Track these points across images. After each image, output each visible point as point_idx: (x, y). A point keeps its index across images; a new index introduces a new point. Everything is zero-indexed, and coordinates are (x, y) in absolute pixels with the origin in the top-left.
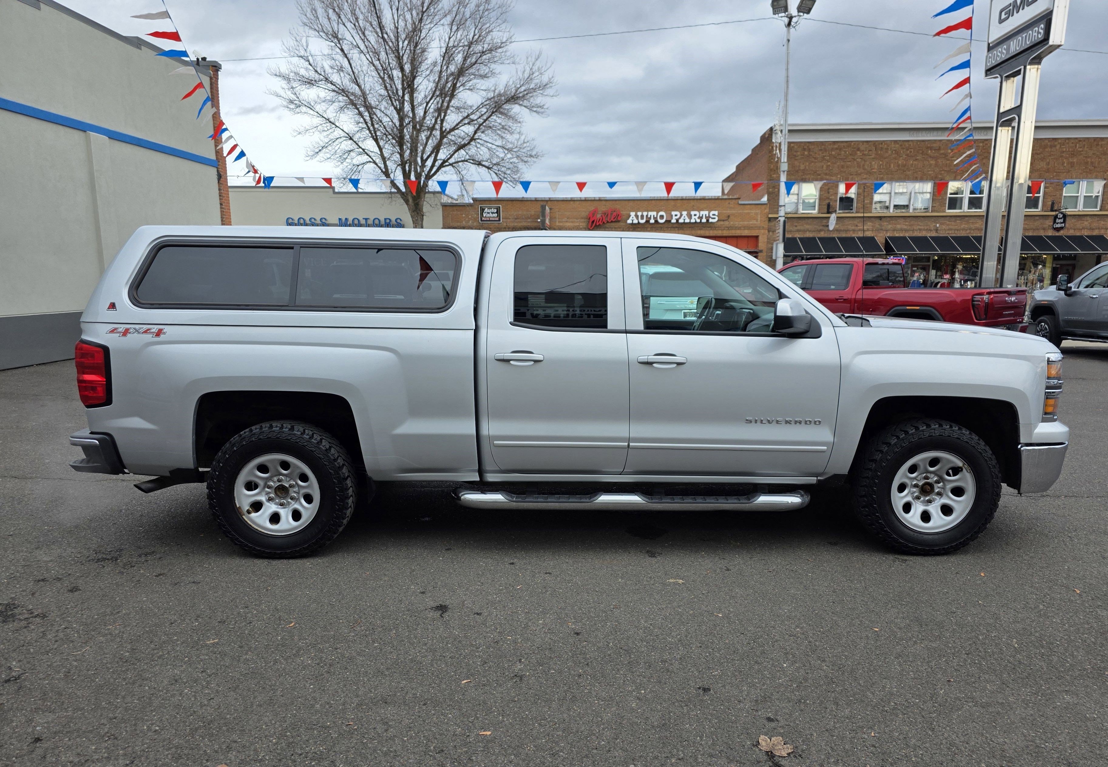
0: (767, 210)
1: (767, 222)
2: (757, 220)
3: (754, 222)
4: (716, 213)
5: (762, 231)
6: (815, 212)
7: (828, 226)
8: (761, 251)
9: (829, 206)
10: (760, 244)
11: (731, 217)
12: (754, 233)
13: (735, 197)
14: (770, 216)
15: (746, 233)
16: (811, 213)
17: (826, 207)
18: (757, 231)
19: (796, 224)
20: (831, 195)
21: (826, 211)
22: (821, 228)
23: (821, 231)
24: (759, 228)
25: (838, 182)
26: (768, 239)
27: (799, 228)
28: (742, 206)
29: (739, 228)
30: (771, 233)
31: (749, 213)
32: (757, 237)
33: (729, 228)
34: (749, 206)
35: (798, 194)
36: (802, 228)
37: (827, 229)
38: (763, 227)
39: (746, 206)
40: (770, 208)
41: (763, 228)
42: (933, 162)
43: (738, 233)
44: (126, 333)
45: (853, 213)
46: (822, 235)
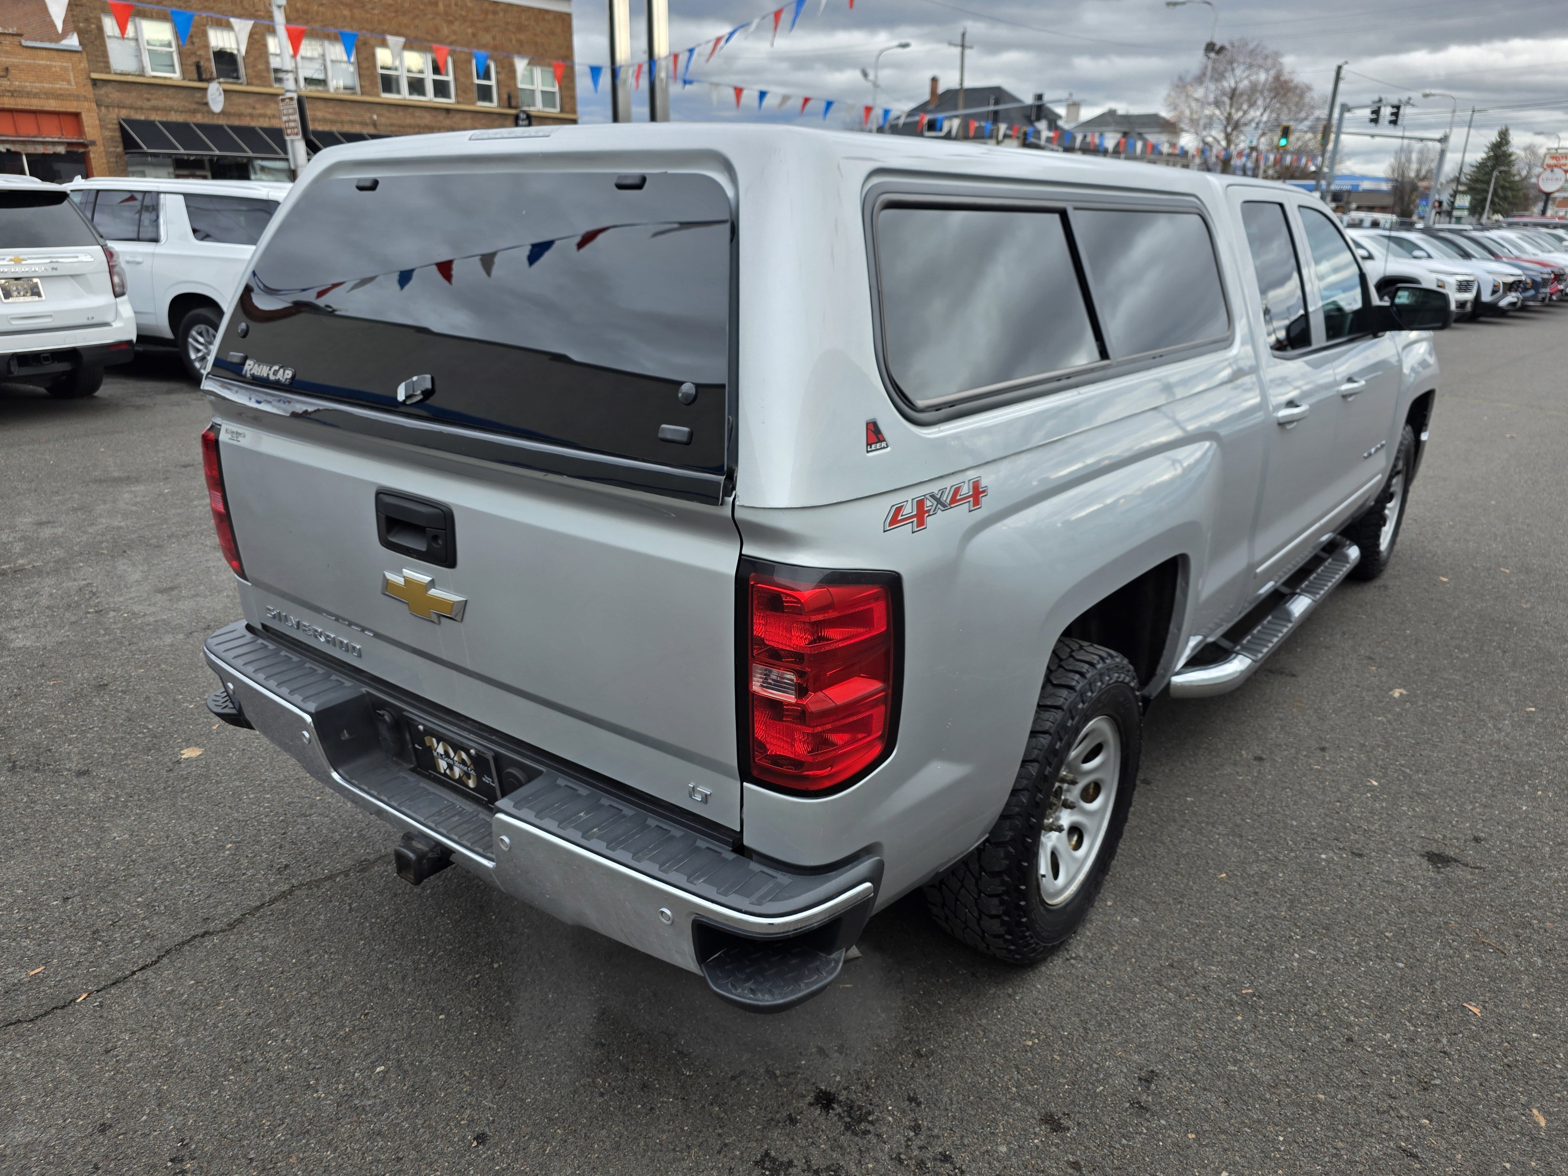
0: (84, 65)
1: (89, 87)
2: (69, 82)
3: (65, 85)
5: (86, 104)
6: (176, 76)
7: (206, 104)
8: (93, 143)
9: (198, 67)
10: (86, 129)
11: (13, 71)
12: (71, 106)
13: (11, 31)
14: (94, 76)
15: (52, 105)
16: (170, 78)
17: (194, 68)
18: (75, 103)
19: (149, 96)
20: (199, 48)
21: (195, 76)
22: (194, 106)
23: (194, 112)
24: (77, 98)
25: (205, 25)
26: (100, 120)
27: (153, 103)
28: (30, 51)
29: (36, 95)
30: (103, 108)
31: (48, 67)
32: (77, 115)
33: (13, 93)
34: (44, 53)
35: (137, 40)
36: (160, 104)
37: (205, 109)
38: (85, 97)
39: (39, 52)
40: (88, 60)
41: (86, 99)
42: (346, 12)
43: (35, 104)
44: (921, 515)
45: (241, 84)
46: (199, 118)
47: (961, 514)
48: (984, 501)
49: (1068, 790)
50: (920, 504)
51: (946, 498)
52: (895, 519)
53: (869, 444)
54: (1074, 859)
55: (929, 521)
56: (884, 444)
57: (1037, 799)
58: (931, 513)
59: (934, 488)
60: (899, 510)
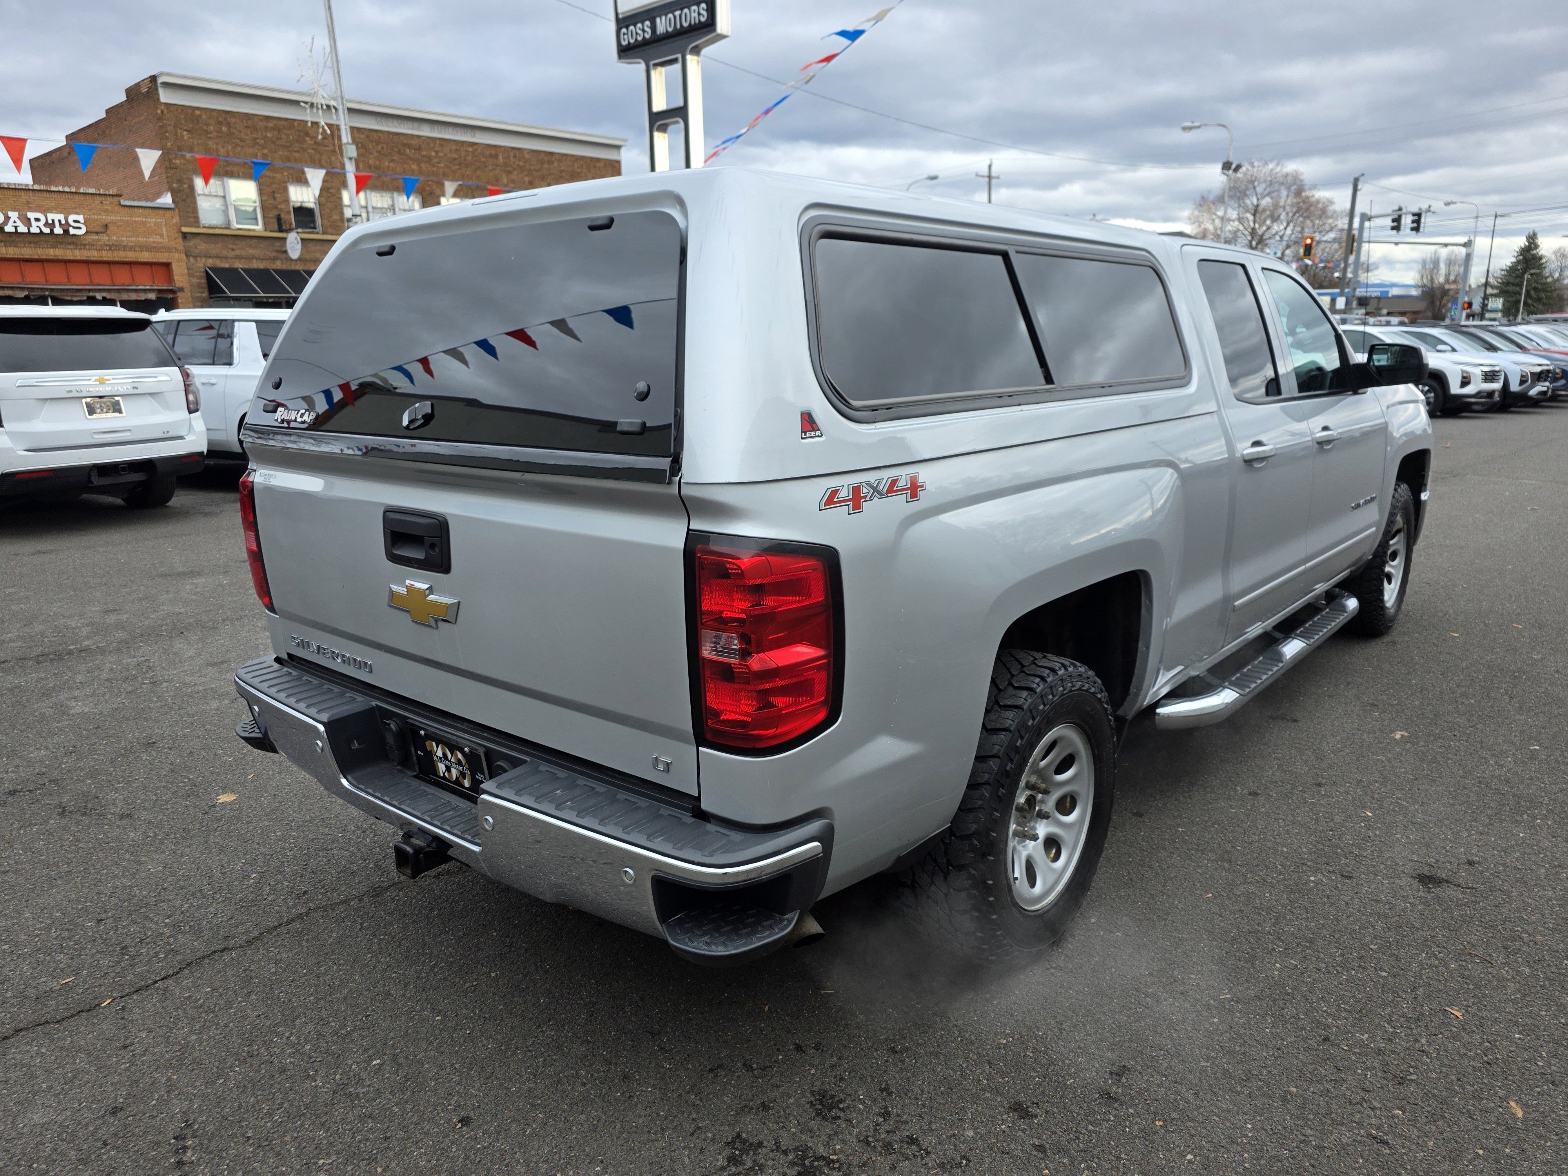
0: (176, 220)
1: (180, 240)
2: (162, 236)
3: (158, 239)
4: (80, 218)
5: (176, 255)
6: (258, 228)
7: (286, 252)
8: (181, 290)
9: (279, 219)
10: (176, 278)
11: (111, 228)
12: (163, 258)
13: (111, 192)
14: (185, 230)
15: (146, 256)
16: (253, 230)
17: (275, 221)
18: (166, 255)
19: (233, 247)
20: (280, 203)
21: (276, 227)
22: (275, 254)
23: (274, 259)
24: (169, 250)
25: (285, 182)
26: (188, 269)
27: (237, 252)
28: (128, 210)
29: (132, 249)
30: (191, 259)
31: (144, 223)
32: (168, 265)
33: (111, 247)
34: (140, 211)
35: (224, 197)
36: (243, 253)
37: (284, 256)
38: (176, 248)
39: (136, 210)
40: (180, 216)
41: (176, 250)
42: (415, 167)
43: (131, 256)
44: (857, 500)
45: (317, 233)
46: (278, 265)
47: (899, 504)
48: (921, 494)
49: (1042, 802)
50: (857, 490)
51: (883, 487)
52: (831, 499)
53: (804, 431)
54: (1053, 870)
55: (865, 505)
56: (818, 433)
57: (1000, 794)
58: (868, 499)
59: (871, 477)
60: (835, 493)
